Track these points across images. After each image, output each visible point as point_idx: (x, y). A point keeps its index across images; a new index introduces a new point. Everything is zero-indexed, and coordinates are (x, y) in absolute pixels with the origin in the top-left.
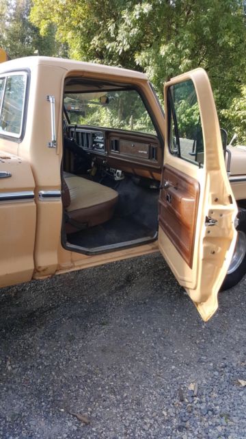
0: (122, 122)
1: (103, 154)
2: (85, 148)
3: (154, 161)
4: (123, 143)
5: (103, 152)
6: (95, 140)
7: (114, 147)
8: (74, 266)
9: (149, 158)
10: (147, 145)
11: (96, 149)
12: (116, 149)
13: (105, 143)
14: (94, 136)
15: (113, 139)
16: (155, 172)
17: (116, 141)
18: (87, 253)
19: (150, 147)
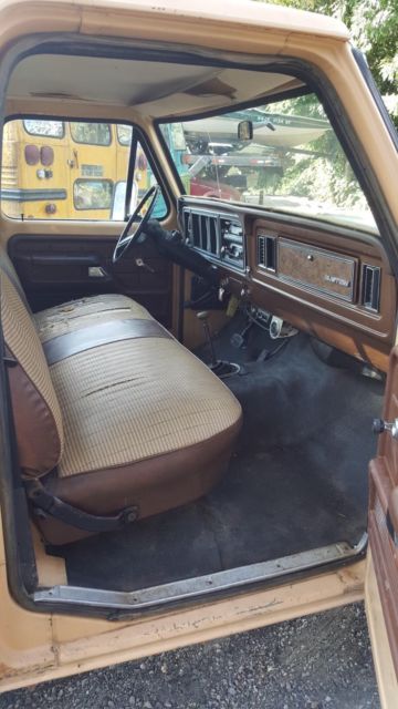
0: (352, 184)
1: (241, 272)
2: (207, 255)
3: (368, 311)
4: (286, 247)
5: (239, 268)
6: (226, 236)
7: (265, 257)
8: (58, 664)
9: (355, 301)
10: (351, 262)
11: (227, 257)
12: (270, 264)
13: (246, 244)
14: (225, 225)
15: (264, 235)
16: (370, 345)
17: (269, 240)
18: (112, 614)
19: (358, 267)
